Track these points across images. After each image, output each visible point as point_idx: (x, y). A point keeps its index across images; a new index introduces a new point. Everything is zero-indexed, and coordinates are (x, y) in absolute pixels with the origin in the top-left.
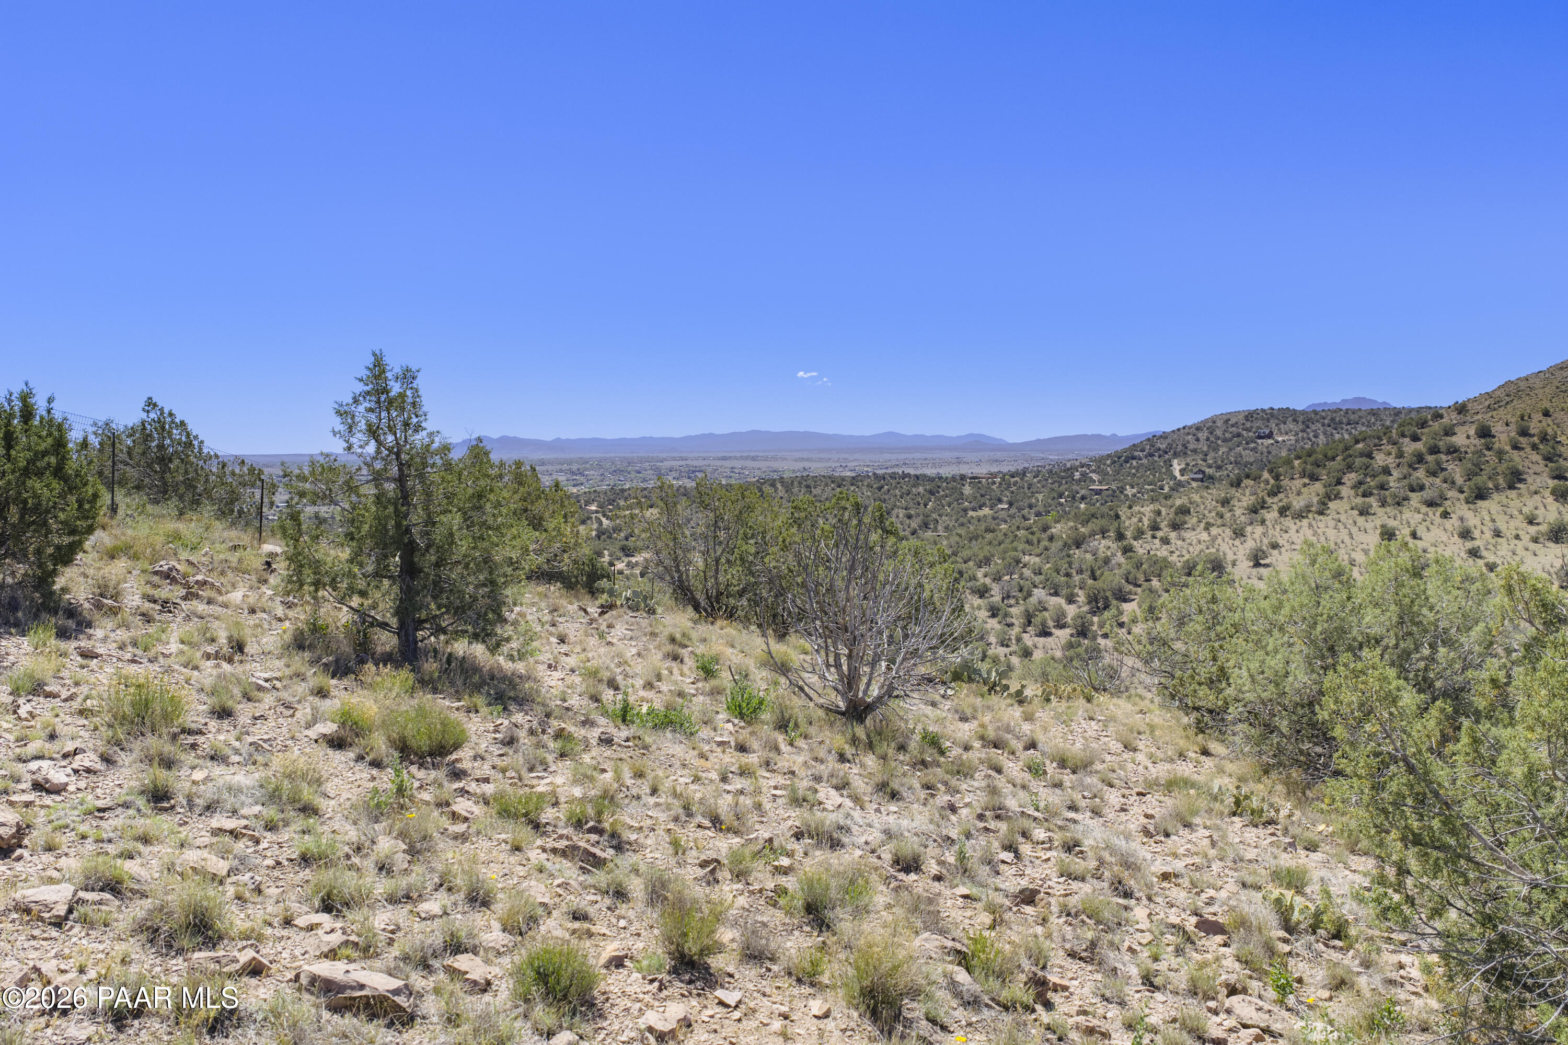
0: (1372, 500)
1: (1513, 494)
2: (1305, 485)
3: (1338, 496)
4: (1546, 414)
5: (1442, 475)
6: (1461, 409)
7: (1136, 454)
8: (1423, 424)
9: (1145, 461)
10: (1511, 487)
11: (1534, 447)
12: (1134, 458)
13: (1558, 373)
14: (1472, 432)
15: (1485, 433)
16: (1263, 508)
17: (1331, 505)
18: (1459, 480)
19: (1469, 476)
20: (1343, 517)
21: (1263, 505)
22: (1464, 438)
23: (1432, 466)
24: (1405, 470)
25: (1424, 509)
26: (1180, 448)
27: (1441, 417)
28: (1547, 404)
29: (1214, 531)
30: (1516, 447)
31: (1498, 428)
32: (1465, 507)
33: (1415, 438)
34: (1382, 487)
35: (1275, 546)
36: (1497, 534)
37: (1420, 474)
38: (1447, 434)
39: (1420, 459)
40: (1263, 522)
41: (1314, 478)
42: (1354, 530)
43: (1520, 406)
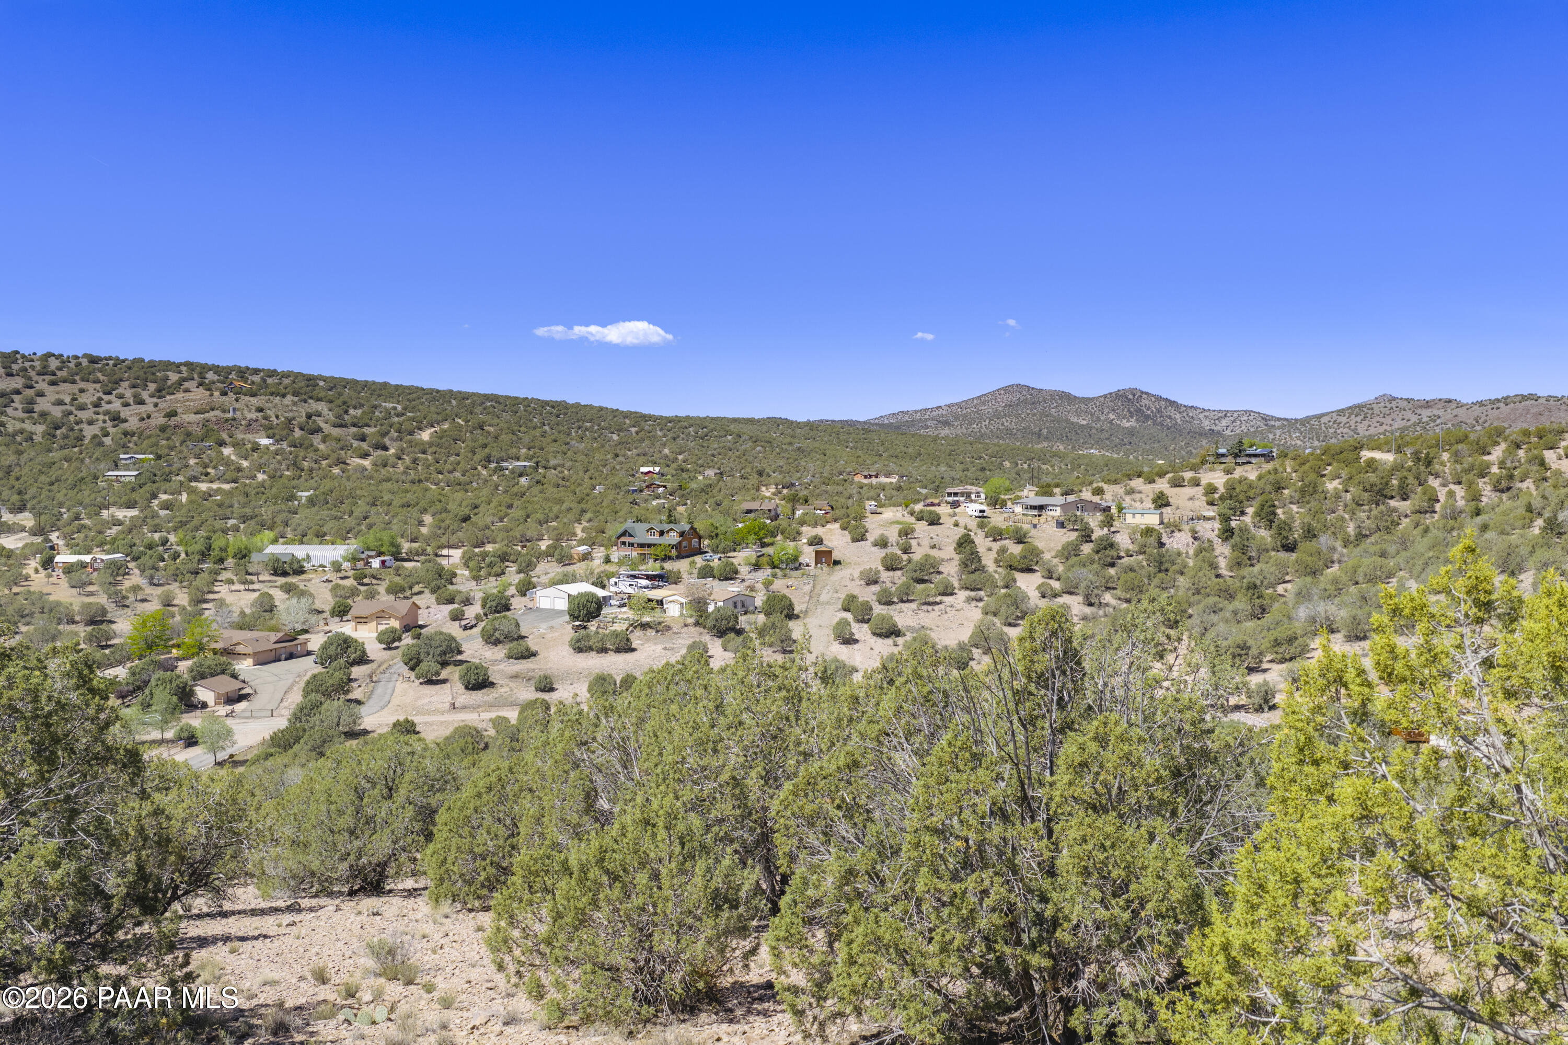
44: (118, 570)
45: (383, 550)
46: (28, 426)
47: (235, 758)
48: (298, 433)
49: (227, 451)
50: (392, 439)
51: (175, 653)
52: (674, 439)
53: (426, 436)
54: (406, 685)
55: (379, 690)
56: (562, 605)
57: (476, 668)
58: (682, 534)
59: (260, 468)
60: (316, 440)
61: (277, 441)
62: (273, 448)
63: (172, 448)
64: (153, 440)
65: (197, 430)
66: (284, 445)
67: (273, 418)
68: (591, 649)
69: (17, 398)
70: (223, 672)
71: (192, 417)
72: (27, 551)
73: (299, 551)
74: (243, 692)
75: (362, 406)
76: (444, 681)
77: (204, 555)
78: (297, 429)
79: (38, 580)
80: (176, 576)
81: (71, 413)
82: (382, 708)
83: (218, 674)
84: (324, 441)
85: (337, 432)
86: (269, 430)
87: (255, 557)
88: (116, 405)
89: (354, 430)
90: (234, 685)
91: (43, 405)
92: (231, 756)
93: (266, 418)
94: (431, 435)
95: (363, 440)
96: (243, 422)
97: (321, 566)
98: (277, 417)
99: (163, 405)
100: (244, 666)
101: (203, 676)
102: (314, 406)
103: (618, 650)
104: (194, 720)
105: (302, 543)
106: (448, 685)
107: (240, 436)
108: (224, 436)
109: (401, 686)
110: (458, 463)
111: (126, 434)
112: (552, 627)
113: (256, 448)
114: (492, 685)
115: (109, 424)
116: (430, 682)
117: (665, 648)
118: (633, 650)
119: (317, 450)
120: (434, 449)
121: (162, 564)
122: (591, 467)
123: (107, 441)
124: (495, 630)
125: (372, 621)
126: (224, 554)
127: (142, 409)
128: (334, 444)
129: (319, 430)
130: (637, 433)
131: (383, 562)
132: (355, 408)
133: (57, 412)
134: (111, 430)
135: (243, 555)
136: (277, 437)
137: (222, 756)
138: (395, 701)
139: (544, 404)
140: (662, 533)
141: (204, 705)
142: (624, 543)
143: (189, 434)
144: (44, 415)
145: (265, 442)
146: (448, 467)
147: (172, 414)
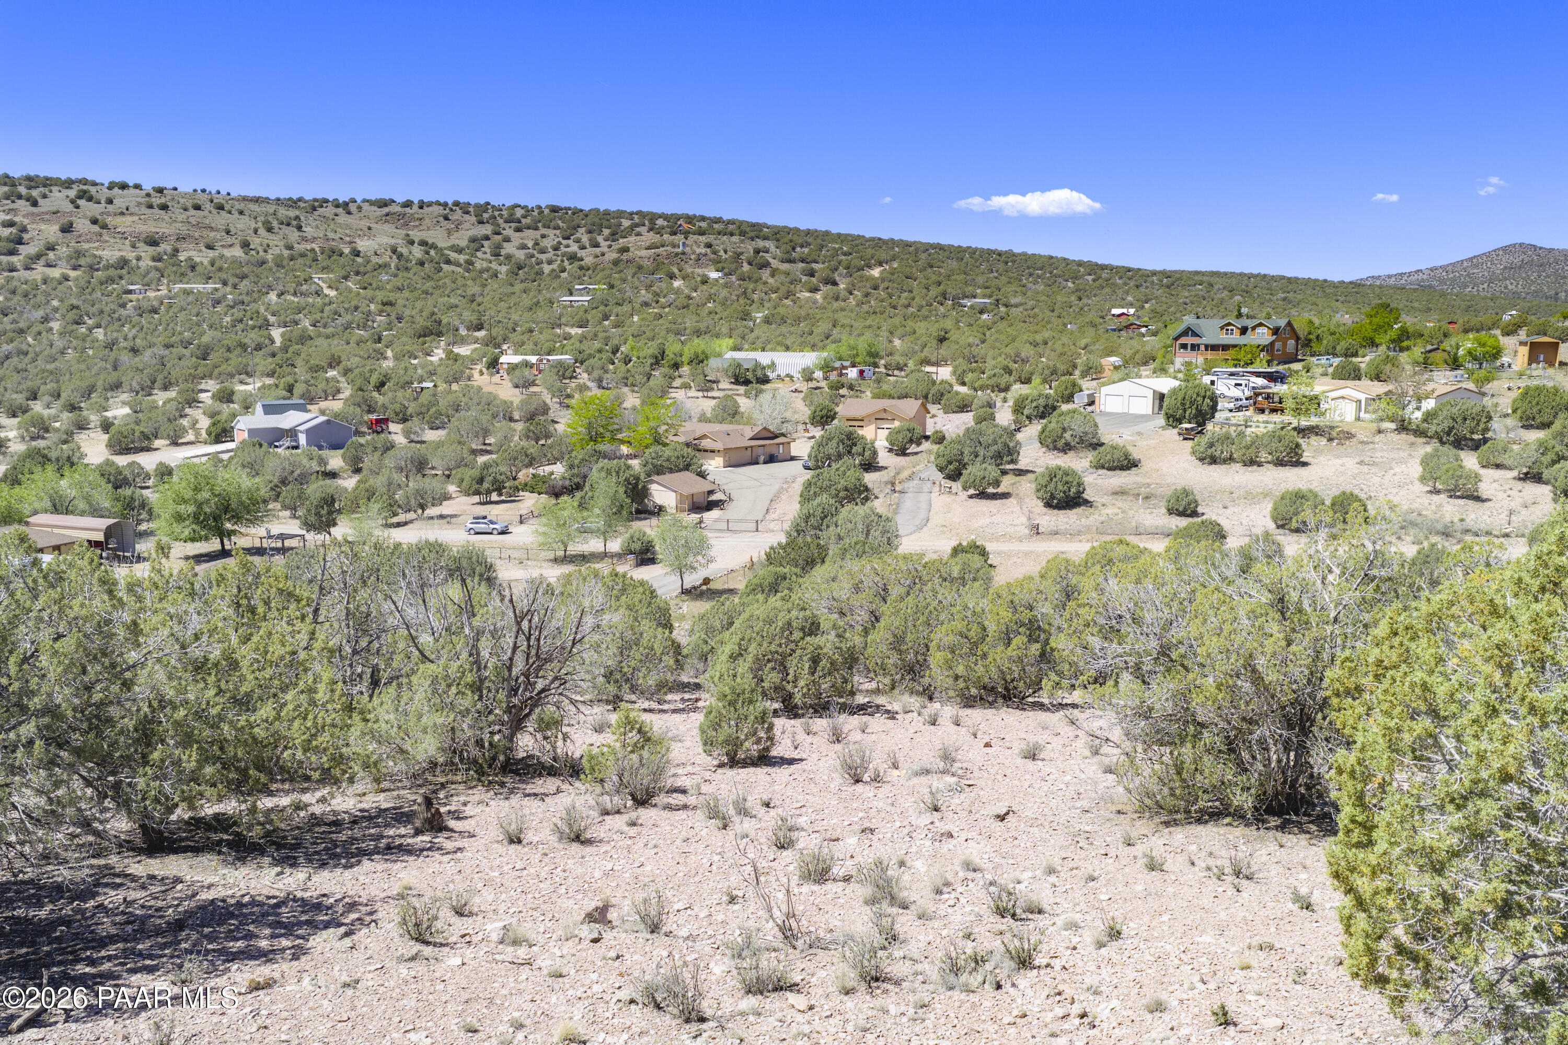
44: (565, 373)
45: (857, 360)
46: (494, 266)
47: (712, 586)
48: (746, 267)
49: (677, 284)
50: (840, 275)
51: (625, 449)
52: (1137, 287)
53: (876, 272)
54: (946, 498)
55: (908, 502)
56: (1145, 406)
57: (1066, 474)
58: (1276, 331)
59: (710, 298)
60: (765, 274)
61: (726, 275)
62: (721, 281)
63: (624, 281)
64: (607, 272)
65: (646, 263)
66: (733, 278)
67: (722, 253)
68: (1231, 459)
69: (486, 243)
70: (687, 468)
71: (644, 253)
72: (475, 356)
73: (764, 358)
74: (714, 497)
75: (808, 244)
76: (1005, 496)
77: (658, 360)
78: (745, 264)
79: (481, 379)
80: (625, 381)
81: (532, 256)
82: (920, 528)
83: (680, 470)
84: (773, 276)
85: (785, 266)
86: (718, 264)
87: (713, 363)
88: (574, 248)
89: (801, 265)
90: (701, 486)
91: (508, 248)
92: (707, 581)
93: (715, 253)
94: (881, 273)
95: (812, 275)
96: (693, 257)
97: (788, 375)
98: (726, 252)
99: (616, 246)
100: (714, 465)
101: (659, 471)
102: (761, 244)
103: (1280, 463)
104: (649, 528)
105: (763, 350)
106: (1012, 501)
107: (689, 270)
108: (675, 270)
109: (939, 501)
110: (913, 299)
111: (581, 268)
112: (1140, 434)
113: (705, 281)
114: (1087, 503)
115: (566, 263)
116: (982, 495)
117: (1361, 463)
118: (1305, 464)
119: (765, 283)
120: (886, 284)
121: (611, 367)
122: (1056, 307)
123: (564, 275)
124: (1064, 430)
125: (870, 423)
126: (678, 359)
127: (597, 250)
128: (783, 277)
129: (766, 265)
130: (1094, 280)
131: (861, 372)
132: (802, 246)
133: (521, 255)
134: (568, 267)
135: (699, 360)
136: (726, 270)
137: (692, 579)
138: (936, 520)
139: (990, 252)
140: (1244, 331)
141: (659, 511)
142: (1184, 346)
143: (640, 268)
144: (509, 257)
145: (714, 275)
146: (903, 301)
147: (625, 250)
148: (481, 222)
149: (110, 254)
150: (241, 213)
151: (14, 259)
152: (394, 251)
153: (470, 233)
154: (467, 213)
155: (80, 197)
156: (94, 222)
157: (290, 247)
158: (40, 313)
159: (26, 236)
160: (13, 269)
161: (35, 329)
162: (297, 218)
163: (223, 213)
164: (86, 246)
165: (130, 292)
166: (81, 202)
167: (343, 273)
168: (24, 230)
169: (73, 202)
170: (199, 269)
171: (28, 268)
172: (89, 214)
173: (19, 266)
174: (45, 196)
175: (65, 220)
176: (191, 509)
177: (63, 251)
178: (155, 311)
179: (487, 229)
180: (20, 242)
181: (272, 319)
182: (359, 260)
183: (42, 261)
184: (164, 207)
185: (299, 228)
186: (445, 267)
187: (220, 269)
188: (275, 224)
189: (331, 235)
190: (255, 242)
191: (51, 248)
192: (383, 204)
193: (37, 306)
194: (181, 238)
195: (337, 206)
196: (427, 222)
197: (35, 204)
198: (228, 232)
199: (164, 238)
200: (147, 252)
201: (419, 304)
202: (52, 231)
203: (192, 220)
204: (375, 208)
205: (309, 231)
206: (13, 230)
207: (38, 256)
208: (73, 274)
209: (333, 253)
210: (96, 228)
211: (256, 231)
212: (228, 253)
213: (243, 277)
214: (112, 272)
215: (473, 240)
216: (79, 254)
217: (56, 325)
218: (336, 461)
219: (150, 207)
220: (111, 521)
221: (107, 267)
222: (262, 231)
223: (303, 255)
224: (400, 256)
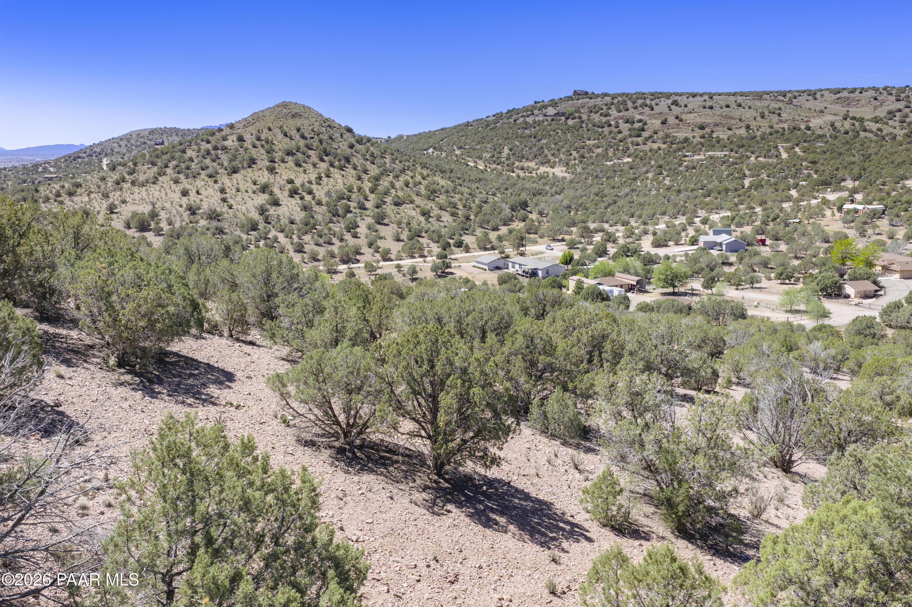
0: (182, 176)
1: (250, 170)
2: (149, 168)
3: (165, 174)
4: (270, 129)
5: (218, 161)
6: (231, 126)
7: (81, 155)
8: (213, 134)
9: (86, 160)
10: (250, 167)
11: (263, 146)
12: (79, 158)
13: (277, 109)
14: (235, 139)
15: (241, 139)
16: (123, 181)
17: (160, 178)
18: (226, 164)
19: (231, 161)
20: (164, 185)
21: (123, 180)
22: (231, 142)
23: (213, 156)
24: (200, 158)
25: (207, 179)
26: (109, 151)
27: (222, 130)
28: (271, 125)
29: (92, 196)
30: (254, 146)
31: (247, 137)
32: (226, 177)
33: (208, 142)
34: (188, 168)
35: (124, 202)
36: (238, 190)
37: (208, 161)
38: (224, 140)
39: (208, 153)
40: (121, 189)
41: (154, 164)
42: (169, 191)
43: (258, 125)
74: (877, 293)
79: (829, 218)
83: (863, 279)
90: (872, 288)
100: (889, 278)
101: (855, 279)
141: (847, 297)
148: (898, 100)
149: (681, 135)
150: (750, 108)
151: (640, 140)
152: (832, 125)
153: (889, 108)
154: (891, 94)
155: (672, 104)
156: (677, 118)
157: (771, 127)
158: (645, 169)
159: (646, 127)
160: (638, 145)
161: (641, 178)
162: (780, 109)
163: (740, 108)
164: (671, 131)
165: (686, 156)
166: (673, 107)
167: (797, 142)
168: (645, 124)
169: (669, 107)
170: (721, 142)
171: (644, 144)
172: (675, 113)
173: (640, 142)
174: (657, 105)
175: (663, 118)
176: (663, 277)
177: (661, 134)
178: (694, 168)
179: (901, 105)
180: (643, 130)
181: (747, 173)
182: (809, 132)
183: (651, 140)
184: (711, 108)
185: (779, 115)
186: (863, 134)
187: (731, 143)
188: (766, 113)
189: (797, 118)
190: (753, 124)
191: (656, 133)
192: (837, 91)
193: (644, 165)
194: (716, 125)
195: (809, 95)
196: (863, 102)
197: (652, 109)
198: (740, 120)
199: (708, 125)
200: (698, 133)
201: (831, 162)
202: (656, 123)
203: (724, 114)
204: (832, 95)
205: (784, 116)
206: (641, 124)
207: (651, 137)
208: (663, 146)
209: (796, 129)
210: (677, 121)
211: (755, 118)
212: (738, 132)
213: (743, 146)
214: (680, 145)
215: (890, 112)
216: (667, 136)
217: (650, 175)
218: (733, 258)
219: (705, 108)
220: (639, 278)
221: (678, 143)
222: (758, 118)
223: (777, 132)
224: (834, 129)
